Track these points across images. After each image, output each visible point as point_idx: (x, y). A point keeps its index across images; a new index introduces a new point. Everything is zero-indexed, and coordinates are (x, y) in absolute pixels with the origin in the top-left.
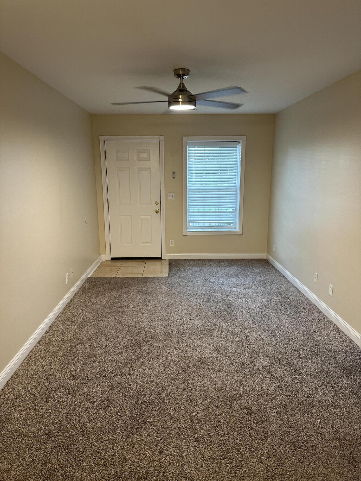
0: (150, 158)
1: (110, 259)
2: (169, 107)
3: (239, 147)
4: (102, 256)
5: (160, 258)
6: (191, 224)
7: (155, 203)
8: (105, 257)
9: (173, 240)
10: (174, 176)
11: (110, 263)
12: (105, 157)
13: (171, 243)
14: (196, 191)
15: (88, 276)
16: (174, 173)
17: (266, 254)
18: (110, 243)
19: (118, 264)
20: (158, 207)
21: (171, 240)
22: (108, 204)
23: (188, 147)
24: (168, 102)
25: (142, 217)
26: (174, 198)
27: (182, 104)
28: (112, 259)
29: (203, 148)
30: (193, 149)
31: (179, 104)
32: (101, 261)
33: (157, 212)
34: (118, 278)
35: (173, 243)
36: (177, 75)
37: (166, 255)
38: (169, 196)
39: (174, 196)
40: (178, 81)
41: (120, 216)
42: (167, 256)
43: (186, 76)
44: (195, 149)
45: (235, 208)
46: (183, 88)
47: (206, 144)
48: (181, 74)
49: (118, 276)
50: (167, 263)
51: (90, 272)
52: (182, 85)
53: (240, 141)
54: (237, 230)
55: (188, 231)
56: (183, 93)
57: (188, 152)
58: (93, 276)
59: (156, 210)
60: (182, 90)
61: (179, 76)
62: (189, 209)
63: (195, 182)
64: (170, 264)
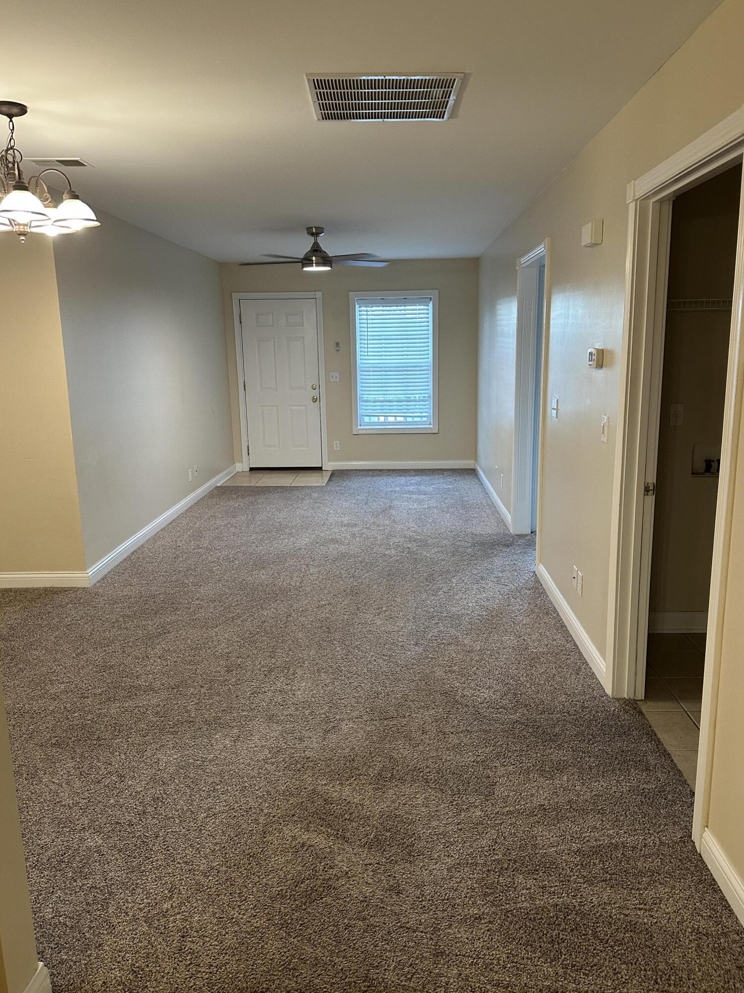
0: (303, 324)
1: (248, 470)
2: (303, 268)
3: (431, 304)
4: (237, 465)
5: (320, 469)
6: (366, 419)
7: (312, 387)
8: (242, 467)
9: (338, 442)
10: (338, 348)
11: (248, 474)
12: (241, 322)
13: (335, 446)
14: (371, 369)
15: (217, 484)
16: (338, 344)
17: (474, 461)
18: (248, 446)
19: (258, 475)
20: (315, 393)
21: (335, 442)
22: (245, 389)
23: (357, 306)
24: (301, 264)
25: (293, 408)
26: (338, 380)
27: (316, 266)
28: (252, 469)
29: (381, 308)
30: (365, 309)
31: (312, 266)
32: (236, 472)
34: (257, 487)
35: (338, 446)
36: (311, 234)
37: (330, 463)
38: (331, 378)
39: (338, 377)
40: (312, 240)
41: (261, 406)
42: (329, 466)
43: (321, 234)
44: (368, 309)
45: (428, 395)
46: (317, 248)
47: (384, 302)
48: (315, 232)
49: (256, 485)
50: (329, 474)
51: (220, 480)
52: (316, 244)
53: (432, 297)
54: (431, 426)
55: (359, 427)
56: (317, 254)
57: (357, 313)
58: (224, 485)
59: (313, 398)
60: (317, 250)
61: (312, 234)
62: (361, 396)
63: (370, 356)
64: (332, 475)
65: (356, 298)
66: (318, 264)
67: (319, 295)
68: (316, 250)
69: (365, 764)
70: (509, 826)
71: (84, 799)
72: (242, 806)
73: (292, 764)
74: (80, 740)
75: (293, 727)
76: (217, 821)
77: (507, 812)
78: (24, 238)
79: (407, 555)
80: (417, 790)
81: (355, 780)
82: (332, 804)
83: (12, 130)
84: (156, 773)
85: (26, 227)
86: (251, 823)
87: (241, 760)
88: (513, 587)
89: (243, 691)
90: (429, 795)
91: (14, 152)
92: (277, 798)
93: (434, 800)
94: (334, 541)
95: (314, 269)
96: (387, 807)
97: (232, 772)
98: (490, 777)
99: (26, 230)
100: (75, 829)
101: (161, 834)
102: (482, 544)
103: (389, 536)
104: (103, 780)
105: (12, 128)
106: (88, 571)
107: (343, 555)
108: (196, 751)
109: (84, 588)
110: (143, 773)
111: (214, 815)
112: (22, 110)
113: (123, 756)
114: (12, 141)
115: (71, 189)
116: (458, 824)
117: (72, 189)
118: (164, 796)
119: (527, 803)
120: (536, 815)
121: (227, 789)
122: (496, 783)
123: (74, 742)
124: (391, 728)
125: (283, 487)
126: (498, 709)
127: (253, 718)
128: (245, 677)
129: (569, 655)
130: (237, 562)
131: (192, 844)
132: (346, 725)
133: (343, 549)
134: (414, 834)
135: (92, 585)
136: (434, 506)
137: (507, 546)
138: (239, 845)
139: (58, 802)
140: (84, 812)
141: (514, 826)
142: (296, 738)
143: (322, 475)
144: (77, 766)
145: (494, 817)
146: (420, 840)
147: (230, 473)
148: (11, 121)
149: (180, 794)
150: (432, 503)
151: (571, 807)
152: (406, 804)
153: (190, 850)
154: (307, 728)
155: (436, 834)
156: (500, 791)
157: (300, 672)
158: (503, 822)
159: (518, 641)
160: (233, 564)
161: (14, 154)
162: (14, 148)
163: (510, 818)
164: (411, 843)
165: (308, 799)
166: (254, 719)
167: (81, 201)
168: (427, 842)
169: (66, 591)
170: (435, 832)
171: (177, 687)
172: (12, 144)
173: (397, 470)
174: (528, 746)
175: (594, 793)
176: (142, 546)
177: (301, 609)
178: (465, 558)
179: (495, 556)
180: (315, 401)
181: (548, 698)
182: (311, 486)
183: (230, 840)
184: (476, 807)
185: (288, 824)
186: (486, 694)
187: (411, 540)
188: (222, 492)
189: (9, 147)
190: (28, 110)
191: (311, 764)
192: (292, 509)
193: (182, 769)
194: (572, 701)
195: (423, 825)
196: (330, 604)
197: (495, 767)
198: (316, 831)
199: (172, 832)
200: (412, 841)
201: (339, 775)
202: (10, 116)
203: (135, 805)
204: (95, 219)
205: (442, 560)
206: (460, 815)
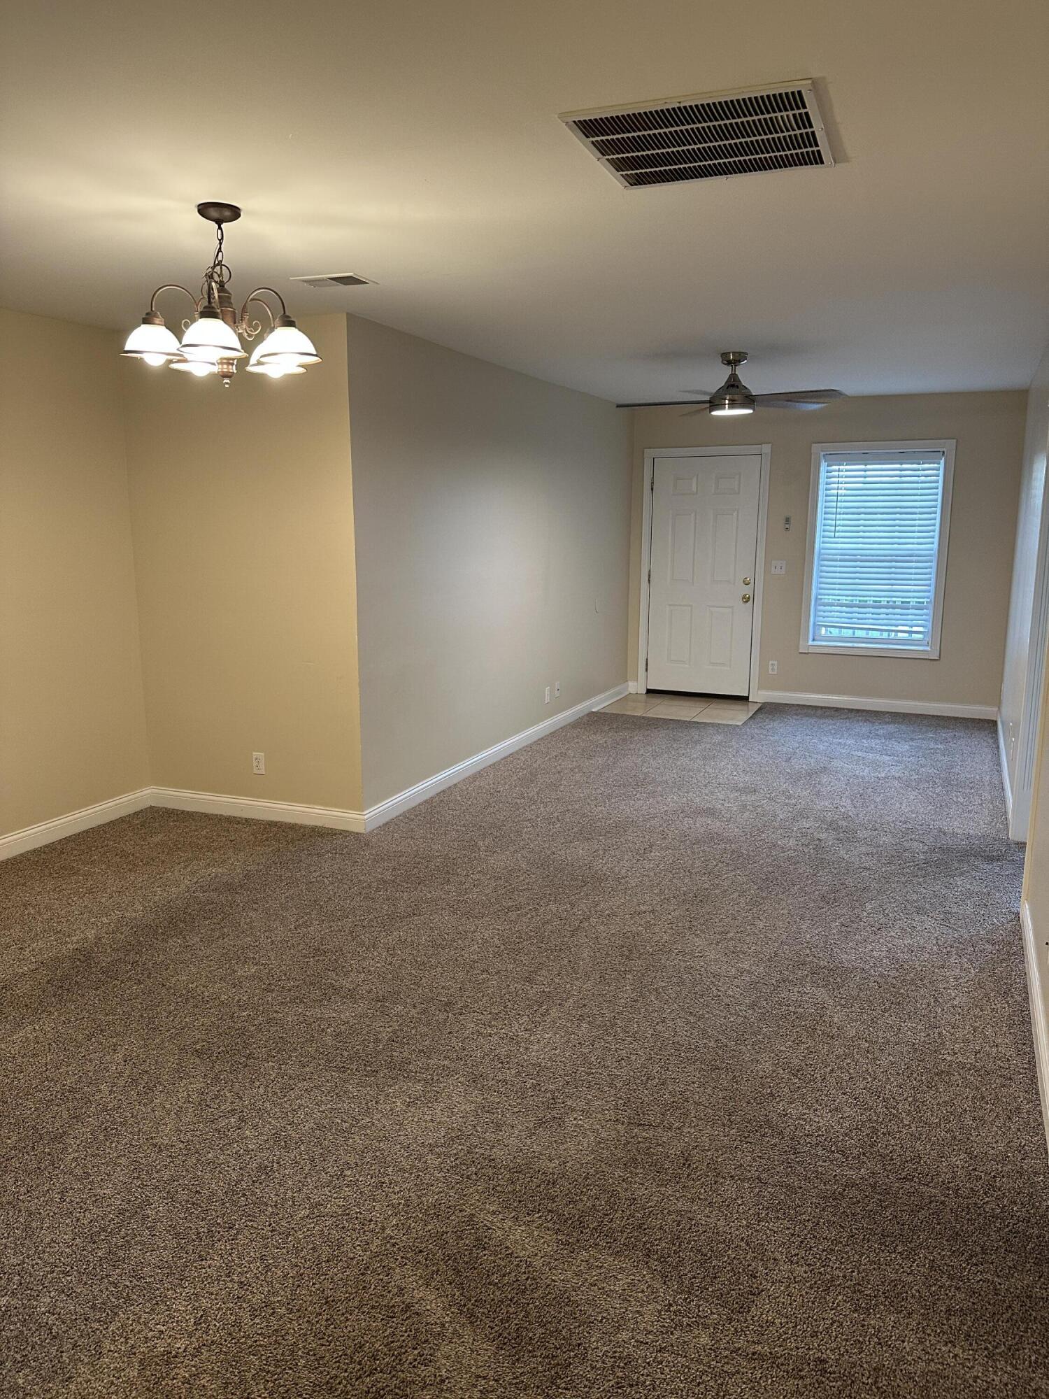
0: (739, 491)
1: (644, 692)
2: (710, 412)
3: (942, 462)
4: (630, 683)
5: (746, 699)
6: (824, 632)
7: (744, 581)
8: (636, 687)
9: (776, 663)
10: (787, 526)
11: (645, 696)
12: (652, 489)
13: (770, 668)
14: (839, 557)
15: (593, 708)
16: (787, 520)
17: (996, 709)
18: (647, 660)
19: (656, 700)
20: (747, 590)
21: (771, 662)
22: (649, 581)
23: (823, 464)
24: (709, 405)
25: (713, 609)
26: (783, 572)
28: (649, 691)
29: (862, 467)
30: (836, 467)
31: (724, 408)
32: (625, 694)
33: (746, 600)
34: (646, 717)
35: (776, 667)
36: (726, 362)
37: (759, 692)
38: (773, 569)
39: (784, 568)
40: (727, 371)
41: (670, 605)
42: (760, 697)
43: (741, 361)
44: (841, 467)
45: (928, 600)
46: (734, 382)
47: (865, 458)
48: (733, 359)
49: (644, 715)
50: (756, 707)
51: (598, 703)
52: (733, 377)
53: (944, 450)
54: (928, 649)
55: (810, 643)
56: (734, 391)
57: (823, 474)
58: (603, 711)
59: (744, 598)
60: (733, 386)
61: (729, 363)
62: (819, 597)
63: (838, 538)
64: (760, 709)
65: (822, 453)
66: (733, 405)
67: (766, 449)
68: (733, 384)
69: (567, 1194)
70: (744, 1383)
71: (182, 1142)
72: (361, 1214)
73: (464, 1164)
74: (228, 1052)
75: (498, 1103)
76: (317, 1228)
77: (754, 1354)
78: (228, 381)
79: (812, 851)
80: (624, 1265)
81: (540, 1217)
82: (485, 1249)
83: (220, 240)
84: (285, 1127)
85: (230, 367)
86: (358, 1245)
87: (402, 1138)
88: (966, 936)
89: (462, 1027)
90: (639, 1280)
91: (221, 268)
92: (414, 1215)
93: (643, 1291)
94: (711, 812)
95: (727, 412)
96: (563, 1280)
97: (378, 1154)
98: (755, 1277)
99: (231, 371)
100: (146, 1186)
101: (237, 1226)
102: (945, 851)
103: (802, 814)
104: (220, 1120)
105: (220, 238)
106: (365, 813)
107: (711, 837)
108: (353, 1106)
109: (357, 833)
110: (270, 1123)
111: (319, 1216)
112: (235, 213)
113: (262, 1091)
114: (220, 253)
115: (285, 313)
116: (660, 1351)
117: (287, 314)
118: (275, 1165)
119: (798, 1349)
120: (802, 1378)
121: (358, 1180)
122: (762, 1291)
123: (219, 1053)
124: (639, 1142)
125: (679, 721)
126: (833, 1152)
127: (452, 1073)
128: (476, 1005)
129: (1011, 1079)
130: (559, 825)
131: (265, 1255)
132: (575, 1119)
133: (716, 825)
134: (579, 1345)
135: (368, 830)
136: (897, 775)
137: (991, 859)
138: (322, 1278)
139: (152, 1138)
140: (171, 1162)
141: (753, 1388)
142: (493, 1122)
143: (748, 708)
144: (203, 1090)
145: (726, 1357)
146: (584, 1359)
147: (619, 693)
148: (220, 228)
149: (296, 1169)
150: (896, 771)
151: (876, 1382)
152: (595, 1285)
153: (258, 1264)
154: (516, 1110)
155: (615, 1357)
156: (762, 1310)
157: (554, 1013)
158: (738, 1372)
159: (929, 1035)
160: (552, 827)
161: (221, 271)
162: (223, 263)
163: (755, 1367)
164: (566, 1360)
165: (455, 1230)
166: (452, 1076)
167: (297, 330)
168: (593, 1368)
169: (335, 834)
170: (615, 1352)
171: (385, 999)
172: (220, 258)
173: (864, 711)
174: (852, 1236)
175: (933, 1367)
176: (455, 785)
177: (607, 912)
178: (905, 871)
179: (962, 874)
180: (747, 602)
181: (932, 1152)
182: (719, 724)
183: (317, 1265)
184: (706, 1327)
185: (406, 1264)
186: (824, 1119)
187: (832, 826)
188: (594, 720)
189: (217, 262)
190: (242, 214)
191: (490, 1172)
192: (674, 755)
193: (320, 1130)
194: (975, 1170)
195: (603, 1333)
196: (653, 911)
197: (775, 1260)
198: (438, 1289)
199: (252, 1227)
200: (570, 1358)
201: (520, 1201)
202: (219, 222)
203: (234, 1169)
204: (315, 353)
205: (865, 868)
206: (672, 1333)
